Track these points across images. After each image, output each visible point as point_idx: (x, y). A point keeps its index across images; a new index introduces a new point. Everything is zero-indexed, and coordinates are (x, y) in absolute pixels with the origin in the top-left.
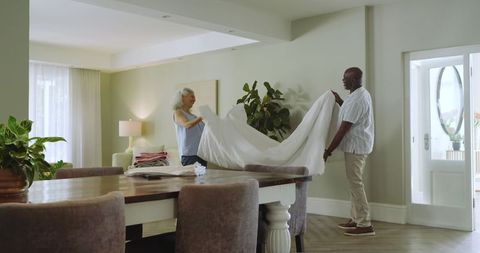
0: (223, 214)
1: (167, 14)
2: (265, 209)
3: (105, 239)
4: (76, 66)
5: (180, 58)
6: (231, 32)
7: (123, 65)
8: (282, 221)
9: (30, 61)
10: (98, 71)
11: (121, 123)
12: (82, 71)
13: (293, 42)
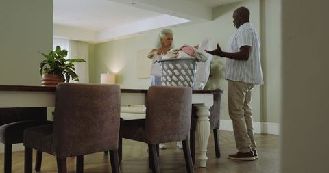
0: (172, 102)
1: (134, 2)
2: (195, 109)
3: (111, 106)
4: (74, 39)
5: (140, 33)
6: (173, 14)
7: (103, 38)
8: (206, 116)
9: (54, 36)
10: (87, 42)
11: (102, 75)
12: (77, 42)
13: (213, 21)
